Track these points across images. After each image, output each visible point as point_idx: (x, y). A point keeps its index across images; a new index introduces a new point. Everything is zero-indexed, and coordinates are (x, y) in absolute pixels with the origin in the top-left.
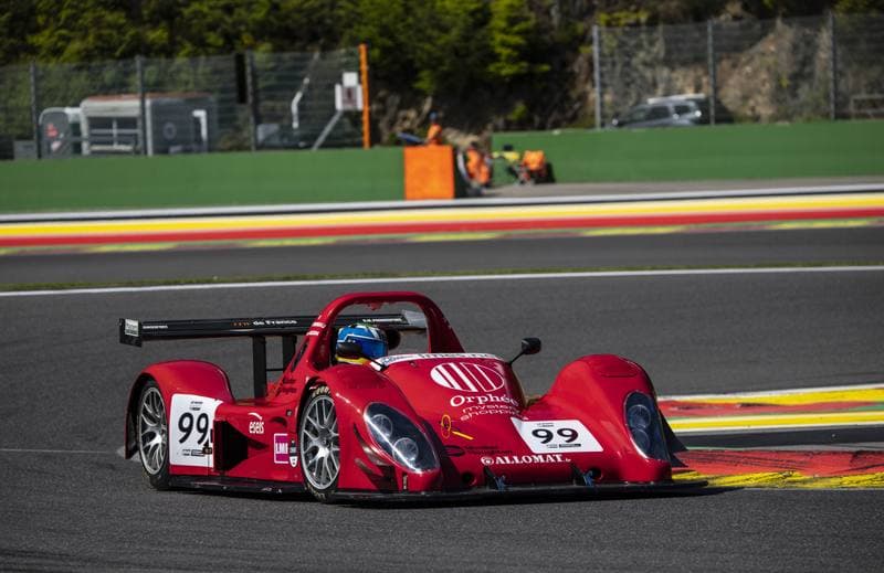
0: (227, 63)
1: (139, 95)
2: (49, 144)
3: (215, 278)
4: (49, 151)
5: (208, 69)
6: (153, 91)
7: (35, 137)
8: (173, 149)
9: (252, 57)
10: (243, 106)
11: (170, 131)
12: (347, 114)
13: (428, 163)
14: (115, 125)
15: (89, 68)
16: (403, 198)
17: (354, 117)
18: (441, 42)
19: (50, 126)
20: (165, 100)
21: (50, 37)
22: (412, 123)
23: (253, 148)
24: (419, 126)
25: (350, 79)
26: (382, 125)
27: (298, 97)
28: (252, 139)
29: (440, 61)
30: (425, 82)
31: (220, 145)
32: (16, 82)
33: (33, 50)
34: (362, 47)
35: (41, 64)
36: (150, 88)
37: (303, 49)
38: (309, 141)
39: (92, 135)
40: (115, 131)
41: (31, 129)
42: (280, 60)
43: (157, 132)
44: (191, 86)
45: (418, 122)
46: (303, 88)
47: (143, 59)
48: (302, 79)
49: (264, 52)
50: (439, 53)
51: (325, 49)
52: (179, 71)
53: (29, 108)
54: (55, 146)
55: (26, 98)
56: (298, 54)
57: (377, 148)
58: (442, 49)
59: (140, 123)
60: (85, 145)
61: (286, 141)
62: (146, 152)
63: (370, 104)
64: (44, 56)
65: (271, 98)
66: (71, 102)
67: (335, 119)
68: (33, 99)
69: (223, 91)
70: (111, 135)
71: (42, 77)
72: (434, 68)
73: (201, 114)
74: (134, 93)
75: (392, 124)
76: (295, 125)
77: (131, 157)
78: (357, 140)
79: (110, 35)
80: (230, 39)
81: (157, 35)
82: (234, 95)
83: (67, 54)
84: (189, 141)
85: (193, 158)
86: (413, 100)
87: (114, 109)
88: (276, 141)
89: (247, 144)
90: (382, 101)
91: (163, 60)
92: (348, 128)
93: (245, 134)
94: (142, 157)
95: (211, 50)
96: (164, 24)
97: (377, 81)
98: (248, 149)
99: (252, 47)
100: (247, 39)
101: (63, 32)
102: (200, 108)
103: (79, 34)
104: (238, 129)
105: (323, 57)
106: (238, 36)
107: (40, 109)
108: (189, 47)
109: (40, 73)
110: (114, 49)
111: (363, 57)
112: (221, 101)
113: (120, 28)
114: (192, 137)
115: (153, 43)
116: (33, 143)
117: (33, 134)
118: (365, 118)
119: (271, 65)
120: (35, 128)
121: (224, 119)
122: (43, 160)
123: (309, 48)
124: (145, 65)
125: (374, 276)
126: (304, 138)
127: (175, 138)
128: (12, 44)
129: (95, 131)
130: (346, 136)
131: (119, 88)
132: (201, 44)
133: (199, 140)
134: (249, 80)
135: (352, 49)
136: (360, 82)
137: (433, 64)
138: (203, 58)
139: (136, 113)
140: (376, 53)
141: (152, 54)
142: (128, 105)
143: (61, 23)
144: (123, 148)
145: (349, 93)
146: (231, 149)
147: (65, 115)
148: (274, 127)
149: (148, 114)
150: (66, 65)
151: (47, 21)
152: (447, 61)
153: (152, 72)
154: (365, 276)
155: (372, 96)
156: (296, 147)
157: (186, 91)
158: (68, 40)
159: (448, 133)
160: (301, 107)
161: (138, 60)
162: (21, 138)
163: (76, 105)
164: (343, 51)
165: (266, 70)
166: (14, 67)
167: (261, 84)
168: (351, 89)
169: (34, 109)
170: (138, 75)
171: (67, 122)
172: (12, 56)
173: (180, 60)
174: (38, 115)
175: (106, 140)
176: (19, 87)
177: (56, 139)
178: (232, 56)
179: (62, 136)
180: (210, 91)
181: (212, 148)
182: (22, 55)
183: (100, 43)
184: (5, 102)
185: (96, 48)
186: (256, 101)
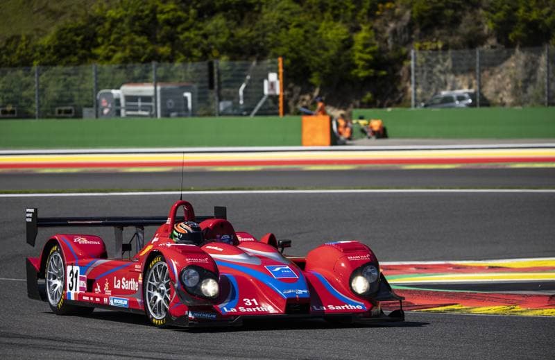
0: (203, 66)
1: (154, 83)
2: (102, 110)
4: (102, 114)
5: (193, 69)
6: (162, 81)
7: (95, 106)
8: (173, 114)
9: (218, 64)
10: (212, 91)
11: (170, 104)
12: (270, 96)
13: (316, 126)
14: (139, 100)
15: (126, 68)
16: (301, 144)
17: (274, 98)
18: (323, 57)
19: (103, 100)
20: (168, 86)
21: (105, 49)
22: (307, 102)
23: (217, 114)
24: (311, 104)
25: (273, 77)
26: (291, 103)
27: (243, 86)
28: (217, 110)
29: (323, 67)
30: (315, 79)
31: (198, 113)
32: (85, 74)
33: (95, 57)
34: (280, 59)
35: (99, 65)
36: (159, 80)
37: (247, 59)
38: (248, 111)
39: (126, 106)
40: (140, 104)
41: (92, 101)
42: (234, 66)
43: (163, 104)
44: (183, 79)
45: (310, 102)
46: (247, 81)
47: (156, 63)
48: (245, 76)
49: (225, 61)
50: (323, 63)
51: (259, 60)
52: (177, 70)
53: (92, 90)
54: (106, 111)
55: (90, 84)
56: (244, 62)
57: (287, 117)
58: (324, 60)
59: (154, 100)
60: (123, 112)
61: (235, 111)
62: (156, 116)
63: (284, 92)
64: (101, 60)
65: (227, 87)
66: (116, 86)
67: (264, 99)
68: (94, 84)
69: (201, 82)
70: (138, 106)
71: (100, 72)
72: (321, 71)
73: (188, 95)
74: (151, 82)
75: (296, 102)
76: (241, 102)
77: (149, 118)
78: (276, 111)
79: (138, 50)
81: (164, 50)
82: (207, 84)
83: (114, 59)
84: (181, 110)
85: (183, 119)
86: (309, 89)
87: (140, 91)
88: (230, 111)
89: (213, 112)
90: (291, 90)
91: (168, 64)
92: (271, 104)
93: (213, 107)
94: (154, 119)
95: (194, 59)
96: (168, 44)
97: (289, 78)
98: (214, 115)
99: (218, 58)
100: (215, 53)
101: (113, 47)
102: (188, 91)
103: (121, 48)
104: (209, 104)
105: (258, 64)
106: (210, 51)
107: (98, 90)
108: (183, 57)
109: (98, 70)
110: (140, 57)
111: (280, 64)
112: (200, 88)
113: (144, 45)
114: (183, 107)
115: (162, 55)
116: (93, 110)
117: (94, 105)
118: (281, 99)
119: (228, 68)
120: (95, 101)
121: (200, 98)
122: (99, 119)
123: (250, 59)
124: (157, 66)
125: (282, 189)
126: (246, 110)
127: (174, 108)
128: (83, 54)
129: (129, 103)
130: (270, 108)
131: (142, 79)
132: (189, 55)
133: (187, 110)
134: (216, 76)
135: (274, 60)
136: (278, 78)
137: (320, 68)
138: (190, 64)
139: (151, 93)
140: (288, 61)
141: (162, 61)
142: (147, 89)
143: (111, 42)
144: (144, 113)
145: (272, 85)
146: (204, 115)
147: (111, 94)
148: (229, 103)
149: (159, 94)
150: (113, 66)
151: (103, 41)
152: (328, 67)
153: (161, 71)
154: (277, 189)
155: (285, 86)
156: (241, 115)
157: (180, 82)
158: (115, 51)
160: (245, 92)
161: (154, 64)
162: (87, 106)
163: (118, 88)
164: (269, 61)
165: (226, 71)
166: (83, 66)
167: (223, 78)
168: (273, 83)
169: (94, 90)
170: (153, 72)
171: (112, 98)
172: (83, 60)
173: (177, 64)
174: (96, 94)
175: (134, 108)
176: (86, 78)
177: (106, 107)
178: (206, 62)
179: (110, 106)
180: (194, 82)
181: (194, 115)
182: (89, 60)
183: (132, 54)
184: (79, 86)
185: (131, 56)
186: (220, 88)
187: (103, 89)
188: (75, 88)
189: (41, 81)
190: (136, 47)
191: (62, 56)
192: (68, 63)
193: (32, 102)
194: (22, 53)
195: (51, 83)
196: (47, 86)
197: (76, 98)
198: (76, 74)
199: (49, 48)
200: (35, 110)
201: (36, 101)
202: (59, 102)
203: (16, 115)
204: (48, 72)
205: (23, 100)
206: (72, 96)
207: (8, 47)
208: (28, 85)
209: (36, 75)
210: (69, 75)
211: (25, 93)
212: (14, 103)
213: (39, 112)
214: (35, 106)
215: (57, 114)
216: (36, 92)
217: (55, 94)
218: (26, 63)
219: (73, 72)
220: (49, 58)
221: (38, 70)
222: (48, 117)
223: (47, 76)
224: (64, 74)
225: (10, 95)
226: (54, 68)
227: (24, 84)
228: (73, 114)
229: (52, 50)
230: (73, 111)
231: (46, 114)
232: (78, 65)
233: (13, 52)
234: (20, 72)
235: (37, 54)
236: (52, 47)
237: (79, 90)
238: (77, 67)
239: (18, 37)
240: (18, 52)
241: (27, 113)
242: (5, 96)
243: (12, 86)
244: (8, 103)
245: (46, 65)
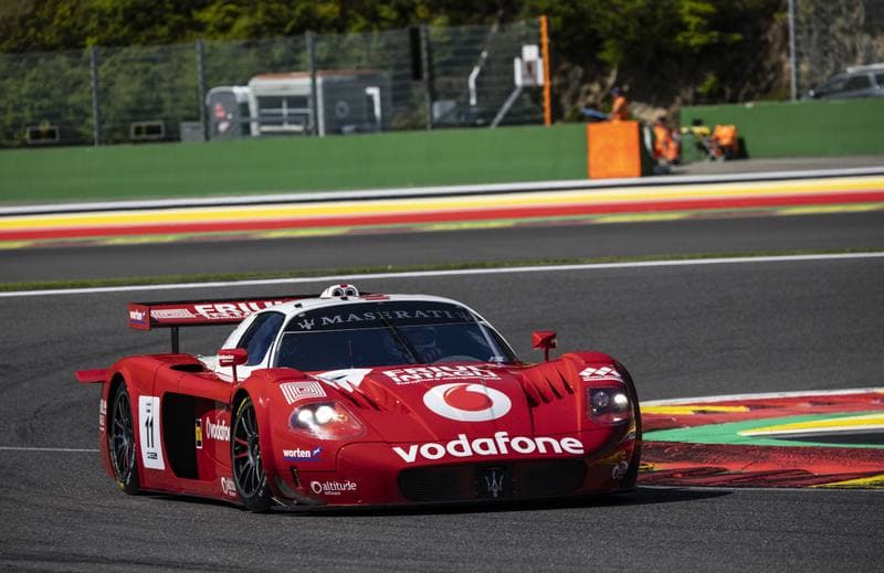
0: (401, 37)
1: (310, 73)
2: (217, 125)
3: (389, 267)
4: (217, 132)
5: (381, 44)
6: (324, 68)
7: (202, 118)
8: (347, 129)
9: (427, 31)
10: (417, 83)
11: (342, 110)
12: (526, 89)
13: (613, 140)
14: (285, 104)
15: (257, 45)
16: (586, 176)
17: (534, 92)
18: (623, 11)
19: (218, 106)
20: (336, 78)
21: (218, 12)
22: (596, 97)
23: (429, 126)
24: (603, 101)
25: (530, 52)
26: (565, 100)
27: (476, 72)
28: (428, 118)
29: (624, 30)
30: (608, 54)
31: (394, 124)
32: (183, 60)
33: (199, 27)
34: (543, 19)
35: (208, 42)
36: (321, 65)
37: (481, 22)
38: (487, 117)
39: (262, 115)
40: (285, 111)
41: (198, 109)
42: (458, 34)
43: (329, 112)
44: (364, 63)
45: (602, 95)
46: (482, 63)
47: (314, 34)
48: (479, 53)
49: (441, 24)
50: (622, 23)
51: (503, 21)
52: (351, 45)
53: (195, 88)
54: (223, 127)
55: (194, 77)
56: (476, 27)
57: (559, 124)
58: (626, 17)
59: (310, 102)
60: (254, 128)
61: (463, 119)
62: (317, 133)
63: (551, 79)
64: (211, 33)
65: (447, 74)
66: (240, 80)
67: (515, 95)
68: (200, 78)
69: (398, 67)
70: (281, 115)
71: (210, 55)
72: (619, 38)
73: (374, 91)
74: (305, 70)
75: (575, 98)
76: (473, 101)
77: (303, 140)
78: (538, 117)
79: (279, 10)
80: (405, 13)
81: (328, 9)
82: (408, 71)
83: (235, 30)
84: (362, 120)
85: (365, 138)
86: (597, 70)
87: (285, 88)
88: (452, 119)
89: (422, 122)
90: (565, 73)
91: (335, 35)
92: (528, 104)
93: (421, 111)
94: (313, 139)
95: (384, 24)
97: (558, 57)
98: (423, 127)
99: (427, 21)
100: (422, 12)
101: (231, 7)
102: (373, 85)
103: (246, 8)
104: (413, 107)
105: (502, 30)
106: (412, 9)
107: (207, 89)
108: (362, 22)
109: (207, 50)
110: (282, 25)
111: (544, 29)
112: (395, 78)
114: (365, 116)
115: (324, 18)
116: (200, 124)
117: (201, 115)
118: (546, 93)
119: (446, 39)
120: (202, 109)
121: (398, 97)
122: (212, 141)
123: (487, 19)
124: (315, 40)
125: (556, 262)
126: (481, 115)
127: (347, 117)
128: (178, 22)
129: (265, 111)
130: (527, 111)
131: (288, 66)
132: (374, 18)
133: (372, 119)
134: (424, 55)
135: (532, 21)
136: (540, 55)
137: (618, 33)
138: (376, 33)
139: (306, 91)
140: (558, 21)
141: (323, 30)
142: (299, 84)
144: (294, 128)
145: (530, 67)
146: (405, 128)
147: (232, 94)
148: (450, 104)
149: (320, 92)
150: (235, 42)
152: (631, 29)
153: (323, 48)
154: (547, 262)
155: (553, 70)
156: (474, 125)
157: (358, 68)
158: (235, 15)
159: (634, 107)
160: (478, 82)
161: (309, 36)
162: (188, 119)
163: (245, 84)
164: (523, 23)
165: (441, 44)
166: (179, 45)
167: (437, 59)
168: (531, 63)
169: (201, 88)
170: (309, 51)
171: (235, 102)
172: (178, 33)
173: (353, 35)
174: (205, 96)
175: (276, 119)
176: (185, 66)
177: (225, 119)
178: (407, 30)
179: (230, 116)
180: (383, 68)
181: (385, 129)
182: (188, 32)
183: (269, 19)
184: (171, 81)
185: (265, 23)
186: (432, 77)
187: (217, 86)
188: (165, 85)
189: (102, 74)
190: (275, 6)
191: (140, 28)
192: (151, 40)
193: (87, 115)
194: (64, 23)
195: (121, 77)
196: (112, 84)
197: (168, 104)
198: (166, 60)
199: (115, 12)
200: (93, 130)
201: (95, 113)
202: (136, 113)
203: (57, 139)
204: (114, 56)
205: (71, 111)
206: (160, 101)
207: (38, 13)
208: (78, 83)
209: (92, 65)
210: (154, 61)
211: (74, 99)
212: (51, 116)
213: (100, 133)
214: (93, 121)
215: (132, 135)
216: (94, 94)
217: (128, 98)
218: (72, 42)
219: (159, 56)
220: (116, 31)
221: (95, 54)
222: (117, 142)
223: (113, 64)
225: (46, 102)
226: (125, 50)
227: (71, 82)
228: (163, 135)
229: (120, 18)
230: (163, 129)
231: (114, 136)
232: (169, 42)
233: (49, 22)
234: (62, 60)
235: (93, 24)
236: (120, 13)
237: (172, 90)
238: (166, 48)
240: (56, 21)
241: (79, 134)
242: (37, 104)
243: (48, 86)
244: (41, 118)
245: (110, 44)
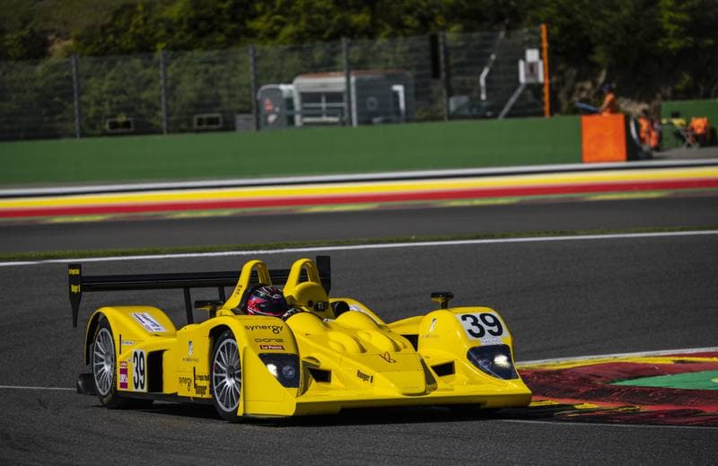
1: (345, 72)
2: (266, 117)
3: (413, 237)
4: (266, 123)
5: (406, 48)
6: (358, 69)
7: (254, 111)
8: (376, 120)
9: (444, 37)
10: (436, 81)
11: (372, 104)
12: (529, 86)
13: (602, 129)
14: (323, 99)
15: (301, 50)
16: (581, 161)
17: (535, 89)
18: (611, 20)
19: (267, 101)
20: (367, 76)
21: (268, 21)
22: (589, 92)
23: (446, 118)
24: (594, 97)
25: (532, 55)
26: (561, 96)
27: (486, 72)
28: (445, 110)
29: (612, 36)
30: (599, 56)
31: (417, 116)
32: (237, 62)
33: (252, 34)
34: (543, 27)
35: (259, 46)
36: (353, 66)
37: (490, 29)
38: (494, 110)
39: (304, 108)
40: (324, 105)
41: (250, 104)
42: (471, 39)
43: (360, 105)
44: (390, 63)
45: (593, 92)
46: (491, 64)
47: (349, 40)
48: (489, 55)
49: (455, 32)
50: (611, 31)
51: (509, 28)
52: (380, 49)
53: (248, 86)
54: (272, 118)
55: (246, 76)
56: (486, 34)
57: (557, 116)
58: (613, 26)
59: (345, 97)
60: (298, 119)
61: (475, 112)
62: (351, 123)
63: (550, 78)
64: (262, 39)
65: (461, 73)
66: (286, 79)
67: (519, 91)
68: (252, 77)
69: (419, 67)
70: (320, 108)
71: (260, 58)
72: (608, 43)
73: (399, 88)
74: (341, 70)
75: (570, 94)
76: (483, 97)
77: (339, 128)
78: (539, 109)
79: (319, 19)
80: (426, 21)
81: (360, 19)
82: (429, 71)
83: (282, 36)
84: (389, 112)
85: (390, 127)
86: (590, 71)
87: (324, 85)
88: (466, 112)
89: (440, 114)
90: (561, 73)
91: (366, 41)
92: (531, 99)
93: (439, 106)
94: (347, 128)
95: (407, 31)
96: (366, 9)
98: (441, 119)
99: (444, 28)
100: (440, 21)
101: (278, 17)
102: (398, 83)
103: (292, 19)
104: (432, 102)
105: (508, 36)
106: (432, 18)
107: (258, 86)
108: (389, 29)
109: (258, 54)
110: (322, 32)
111: (544, 35)
112: (418, 77)
113: (327, 13)
114: (392, 109)
115: (357, 26)
116: (252, 116)
117: (253, 109)
118: (546, 90)
119: (460, 44)
120: (254, 103)
121: (419, 93)
122: (262, 132)
123: (495, 27)
124: (349, 45)
125: (555, 234)
126: (489, 109)
127: (377, 110)
128: (234, 30)
129: (307, 105)
130: (530, 104)
131: (327, 67)
132: (399, 26)
133: (398, 112)
134: (442, 57)
135: (533, 28)
136: (541, 57)
137: (607, 38)
138: (401, 39)
139: (342, 88)
140: (556, 30)
141: (356, 36)
142: (336, 82)
143: (275, 10)
144: (332, 119)
145: (532, 68)
146: (425, 120)
147: (280, 91)
148: (464, 99)
149: (353, 89)
150: (281, 47)
151: (264, 8)
152: (619, 36)
153: (356, 52)
154: (547, 234)
155: (552, 70)
156: (484, 117)
157: (385, 68)
158: (282, 24)
160: (488, 80)
161: (344, 41)
162: (241, 112)
163: (290, 82)
164: (526, 30)
165: (457, 48)
166: (234, 49)
167: (453, 61)
168: (533, 64)
169: (253, 85)
170: (344, 54)
171: (281, 97)
172: (234, 39)
173: (381, 41)
174: (256, 93)
175: (317, 112)
176: (240, 67)
177: (272, 112)
178: (427, 36)
179: (277, 109)
180: (407, 68)
181: (409, 119)
182: (242, 38)
183: (309, 26)
184: (228, 80)
185: (308, 31)
186: (449, 76)
187: (267, 84)
188: (222, 83)
189: (170, 74)
190: (315, 16)
191: (201, 35)
192: (210, 46)
193: (157, 109)
194: (139, 31)
195: (186, 77)
196: (178, 83)
197: (225, 99)
198: (222, 62)
199: (181, 21)
200: (162, 120)
201: (163, 107)
202: (198, 106)
203: (132, 129)
204: (179, 59)
205: (143, 105)
206: (219, 97)
207: (117, 23)
208: (150, 81)
209: (162, 66)
210: (213, 63)
211: (146, 95)
212: (128, 110)
213: (168, 123)
214: (162, 114)
215: (195, 126)
216: (163, 91)
217: (192, 95)
218: (144, 47)
219: (217, 59)
220: (182, 37)
221: (164, 56)
222: (182, 131)
223: (178, 66)
224: (203, 62)
225: (122, 98)
226: (189, 54)
227: (143, 80)
228: (220, 126)
229: (185, 26)
230: (221, 120)
231: (177, 127)
232: (225, 48)
233: (126, 29)
234: (137, 62)
235: (162, 32)
237: (228, 87)
238: (224, 52)
239: (132, 7)
240: (132, 29)
241: (150, 125)
242: (115, 100)
243: (124, 84)
244: (119, 111)
245: (176, 49)
